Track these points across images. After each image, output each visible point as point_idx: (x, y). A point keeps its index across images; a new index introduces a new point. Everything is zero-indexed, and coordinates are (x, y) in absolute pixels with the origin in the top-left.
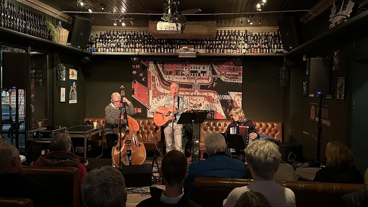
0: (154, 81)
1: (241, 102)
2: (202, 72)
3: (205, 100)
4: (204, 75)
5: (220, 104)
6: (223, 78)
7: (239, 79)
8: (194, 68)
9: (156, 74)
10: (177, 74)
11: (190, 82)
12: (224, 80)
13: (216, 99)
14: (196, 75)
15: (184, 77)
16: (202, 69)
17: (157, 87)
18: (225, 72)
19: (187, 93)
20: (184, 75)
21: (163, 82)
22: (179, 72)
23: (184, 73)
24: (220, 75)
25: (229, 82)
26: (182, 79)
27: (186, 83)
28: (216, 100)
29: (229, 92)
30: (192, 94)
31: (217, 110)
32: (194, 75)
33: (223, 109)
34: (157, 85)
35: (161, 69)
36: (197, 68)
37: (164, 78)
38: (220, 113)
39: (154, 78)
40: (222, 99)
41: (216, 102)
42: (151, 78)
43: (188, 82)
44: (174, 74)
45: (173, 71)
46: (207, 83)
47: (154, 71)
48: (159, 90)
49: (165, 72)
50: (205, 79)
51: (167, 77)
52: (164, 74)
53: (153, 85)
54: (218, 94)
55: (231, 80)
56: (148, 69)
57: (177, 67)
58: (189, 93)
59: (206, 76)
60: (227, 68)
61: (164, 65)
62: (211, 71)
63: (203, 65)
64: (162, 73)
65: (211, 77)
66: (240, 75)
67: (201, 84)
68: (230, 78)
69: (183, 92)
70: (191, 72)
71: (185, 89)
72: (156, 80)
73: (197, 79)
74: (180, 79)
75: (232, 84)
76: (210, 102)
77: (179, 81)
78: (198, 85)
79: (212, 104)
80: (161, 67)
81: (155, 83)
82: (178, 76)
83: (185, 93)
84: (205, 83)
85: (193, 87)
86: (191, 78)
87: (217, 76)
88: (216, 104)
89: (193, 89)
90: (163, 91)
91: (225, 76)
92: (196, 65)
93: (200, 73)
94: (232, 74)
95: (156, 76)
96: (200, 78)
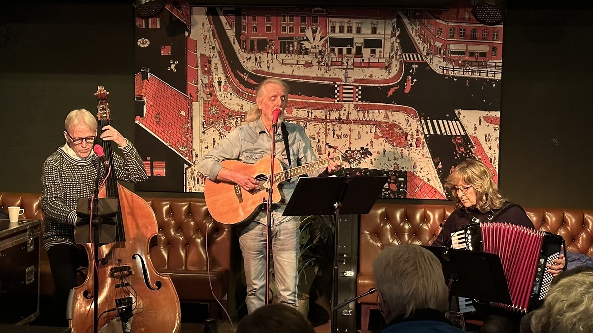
0: (208, 72)
1: (495, 144)
2: (368, 43)
3: (377, 137)
4: (373, 52)
5: (427, 149)
6: (437, 64)
7: (491, 66)
8: (342, 31)
9: (214, 48)
10: (285, 51)
11: (326, 75)
12: (440, 71)
13: (415, 133)
14: (349, 52)
15: (308, 58)
16: (367, 33)
17: (218, 93)
18: (446, 45)
19: (318, 114)
20: (307, 53)
21: (237, 76)
22: (292, 43)
23: (307, 45)
24: (428, 54)
25: (456, 78)
26: (302, 68)
27: (313, 78)
28: (415, 137)
29: (456, 111)
30: (334, 115)
31: (418, 169)
32: (340, 52)
33: (436, 165)
34: (216, 85)
35: (231, 33)
36: (350, 31)
37: (241, 61)
38: (426, 180)
39: (210, 63)
40: (432, 133)
41: (414, 144)
42: (199, 61)
43: (319, 76)
44: (273, 48)
45: (270, 41)
46: (386, 78)
47: (208, 38)
48: (226, 103)
49: (245, 42)
50: (378, 67)
51: (250, 58)
52: (243, 50)
53: (205, 85)
54: (420, 118)
55: (463, 71)
56: (189, 34)
57: (285, 27)
58: (324, 113)
59: (382, 56)
60: (451, 30)
61: (241, 20)
62: (398, 41)
63: (372, 20)
64: (234, 46)
65: (397, 59)
66: (496, 55)
67: (363, 85)
68: (460, 62)
69: (305, 111)
70: (331, 44)
71: (310, 101)
72: (214, 70)
73: (353, 67)
74: (293, 67)
75: (466, 83)
76: (395, 144)
77: (290, 74)
78: (353, 87)
79: (401, 149)
80: (231, 26)
81: (212, 79)
82: (289, 55)
83: (312, 113)
84: (377, 78)
85: (338, 92)
86: (332, 61)
87: (419, 55)
88: (413, 150)
89: (338, 101)
90: (238, 104)
91: (444, 56)
92: (348, 19)
93: (361, 47)
94: (467, 50)
95: (214, 55)
96: (361, 62)
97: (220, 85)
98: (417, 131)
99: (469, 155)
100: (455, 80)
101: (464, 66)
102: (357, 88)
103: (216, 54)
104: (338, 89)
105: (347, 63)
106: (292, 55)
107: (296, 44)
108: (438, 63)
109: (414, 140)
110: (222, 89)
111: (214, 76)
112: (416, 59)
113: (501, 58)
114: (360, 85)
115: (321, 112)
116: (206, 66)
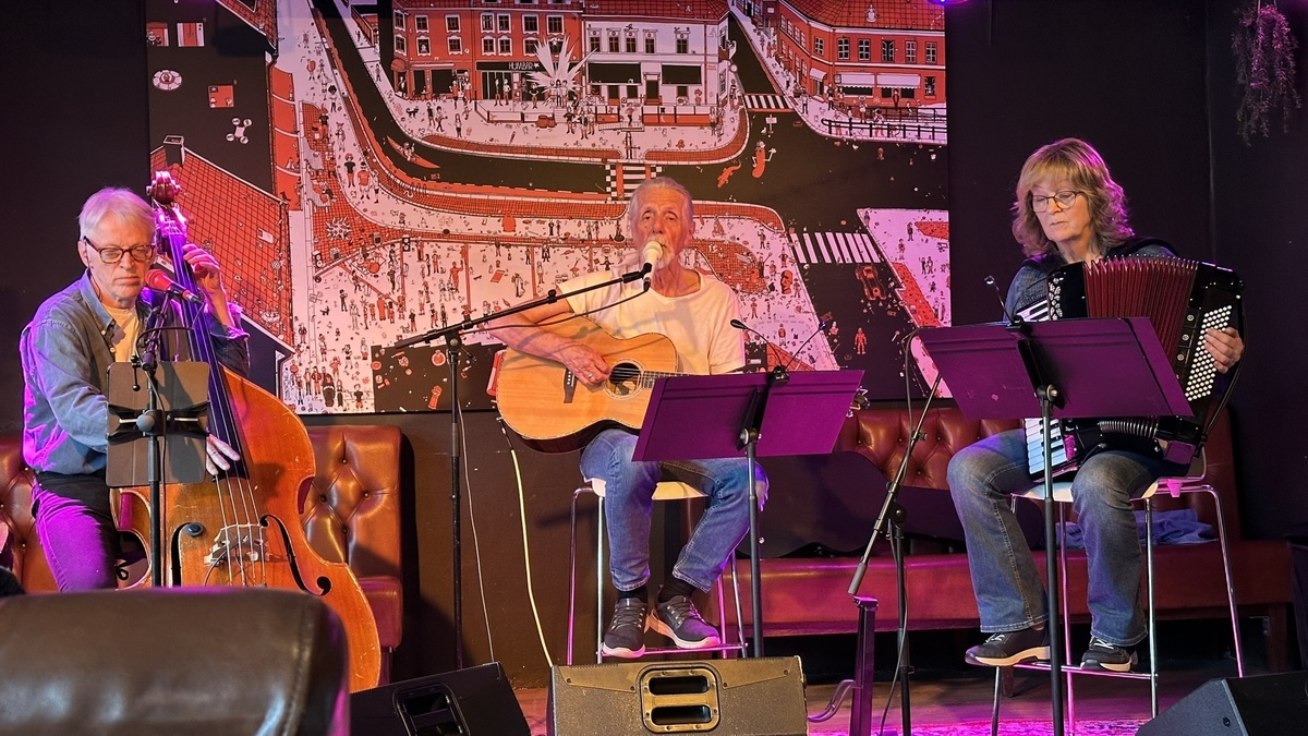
0: (322, 145)
1: (942, 278)
2: (673, 74)
4: (682, 92)
5: (805, 295)
6: (817, 115)
7: (924, 116)
8: (614, 47)
9: (332, 89)
10: (493, 92)
11: (586, 145)
12: (823, 130)
13: (778, 263)
14: (632, 93)
15: (544, 108)
16: (667, 53)
17: (347, 190)
18: (832, 73)
19: (573, 228)
20: (541, 97)
21: (388, 150)
22: (509, 77)
23: (540, 79)
24: (797, 95)
25: (858, 142)
26: (533, 129)
27: (558, 152)
28: (780, 270)
29: (861, 213)
30: (607, 230)
31: (789, 337)
32: (614, 93)
33: (825, 328)
34: (343, 171)
35: (370, 56)
36: (631, 47)
37: (396, 116)
38: (808, 362)
39: (325, 123)
40: (814, 260)
41: (778, 286)
42: (300, 118)
43: (571, 146)
44: (467, 87)
45: (459, 72)
46: (712, 148)
47: (318, 67)
48: (365, 210)
49: (403, 74)
50: (695, 125)
51: (416, 111)
52: (400, 94)
53: (317, 172)
54: (787, 230)
55: (871, 129)
56: (275, 58)
57: (491, 41)
58: (584, 226)
59: (703, 102)
60: (841, 42)
61: (392, 28)
62: (734, 68)
63: (677, 25)
64: (378, 84)
65: (733, 107)
66: (933, 94)
67: (665, 163)
68: (863, 110)
69: (543, 222)
70: (593, 78)
71: (553, 201)
72: (334, 138)
73: (641, 125)
74: (514, 129)
75: (877, 154)
77: (507, 143)
78: (643, 168)
79: (751, 296)
80: (369, 40)
81: (333, 159)
82: (504, 102)
83: (559, 227)
84: (693, 148)
85: (614, 179)
86: (596, 114)
87: (778, 98)
88: (777, 299)
89: (613, 199)
90: (394, 213)
91: (831, 99)
92: (628, 23)
93: (657, 83)
94: (876, 84)
95: (334, 104)
96: (658, 114)
97: (350, 171)
98: (783, 258)
99: (892, 305)
100: (855, 147)
101: (871, 118)
103: (340, 102)
104: (613, 173)
105: (630, 117)
106: (510, 102)
107: (516, 77)
108: (818, 113)
109: (779, 277)
110: (356, 180)
111: (337, 153)
112: (773, 106)
113: (944, 98)
114: (659, 163)
115: (579, 225)
116: (317, 129)
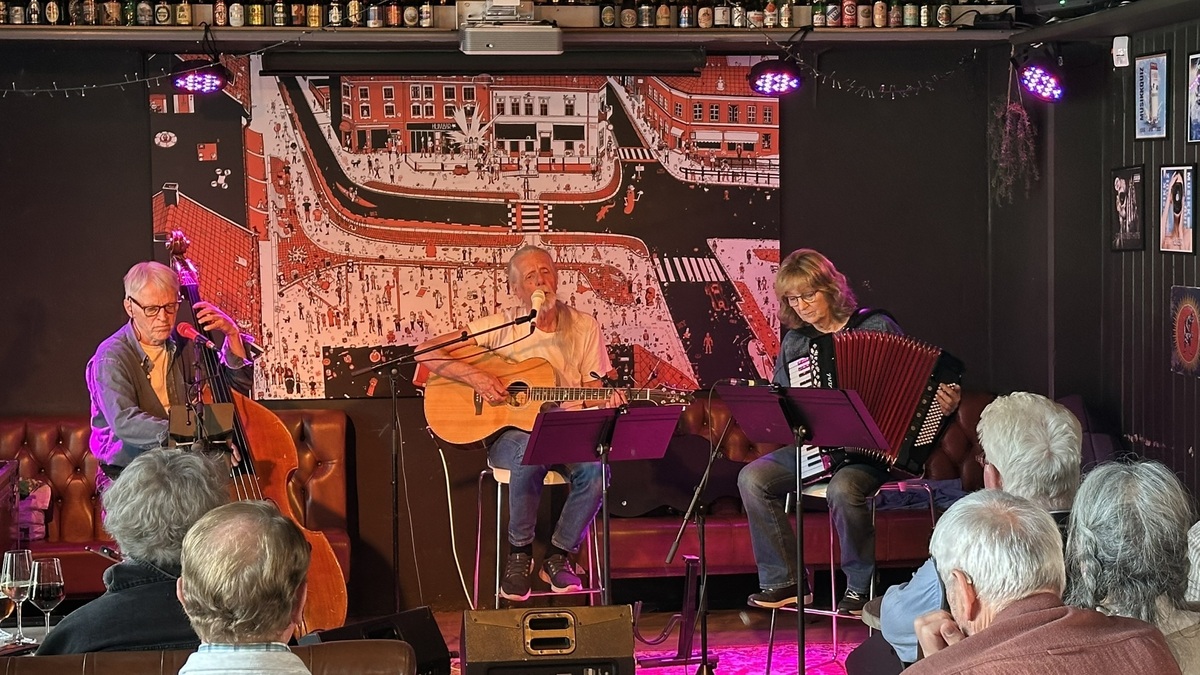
0: (285, 189)
2: (561, 132)
4: (569, 146)
5: (665, 307)
7: (762, 165)
8: (516, 111)
9: (294, 146)
10: (419, 147)
11: (492, 188)
12: (681, 177)
13: (644, 282)
14: (530, 147)
15: (460, 160)
16: (558, 116)
17: (304, 225)
18: (689, 132)
19: (482, 254)
20: (457, 151)
21: (337, 193)
22: (432, 135)
23: (456, 136)
24: (661, 148)
25: (708, 186)
26: (451, 177)
27: (471, 194)
28: (645, 287)
29: (710, 242)
31: (652, 340)
32: (515, 147)
33: (681, 332)
34: (301, 210)
35: (323, 119)
36: (529, 111)
37: (344, 167)
38: (665, 359)
39: (287, 172)
40: (673, 280)
41: (643, 300)
42: (268, 168)
43: (481, 189)
44: (399, 143)
45: (393, 131)
46: (593, 190)
47: (282, 128)
48: (319, 240)
49: (349, 133)
50: (579, 172)
51: (359, 162)
52: (346, 149)
53: (281, 210)
54: (651, 255)
55: (719, 175)
56: (249, 122)
57: (419, 107)
58: (490, 253)
59: (586, 153)
60: (696, 107)
61: (341, 97)
62: (611, 127)
63: (566, 93)
64: (329, 141)
65: (609, 157)
66: (769, 147)
67: (555, 202)
68: (713, 160)
69: (458, 250)
70: (498, 135)
72: (295, 184)
73: (536, 173)
74: (435, 176)
75: (724, 195)
76: (612, 300)
77: (430, 187)
78: (537, 207)
79: (622, 308)
80: (323, 107)
81: (294, 200)
82: (428, 155)
83: (470, 253)
84: (577, 191)
85: (514, 215)
86: (500, 164)
87: (645, 151)
88: (643, 310)
89: (514, 231)
90: (341, 243)
91: (687, 151)
92: (527, 92)
93: (549, 139)
94: (724, 140)
95: (294, 158)
96: (550, 164)
97: (307, 210)
98: (648, 277)
99: (734, 315)
100: (706, 190)
101: (720, 167)
102: (546, 208)
103: (299, 156)
104: (514, 210)
105: (527, 166)
106: (433, 155)
107: (438, 135)
108: (677, 163)
109: (644, 292)
110: (312, 217)
111: (297, 196)
112: (641, 157)
113: (778, 151)
114: (551, 202)
115: (487, 251)
116: (281, 177)
